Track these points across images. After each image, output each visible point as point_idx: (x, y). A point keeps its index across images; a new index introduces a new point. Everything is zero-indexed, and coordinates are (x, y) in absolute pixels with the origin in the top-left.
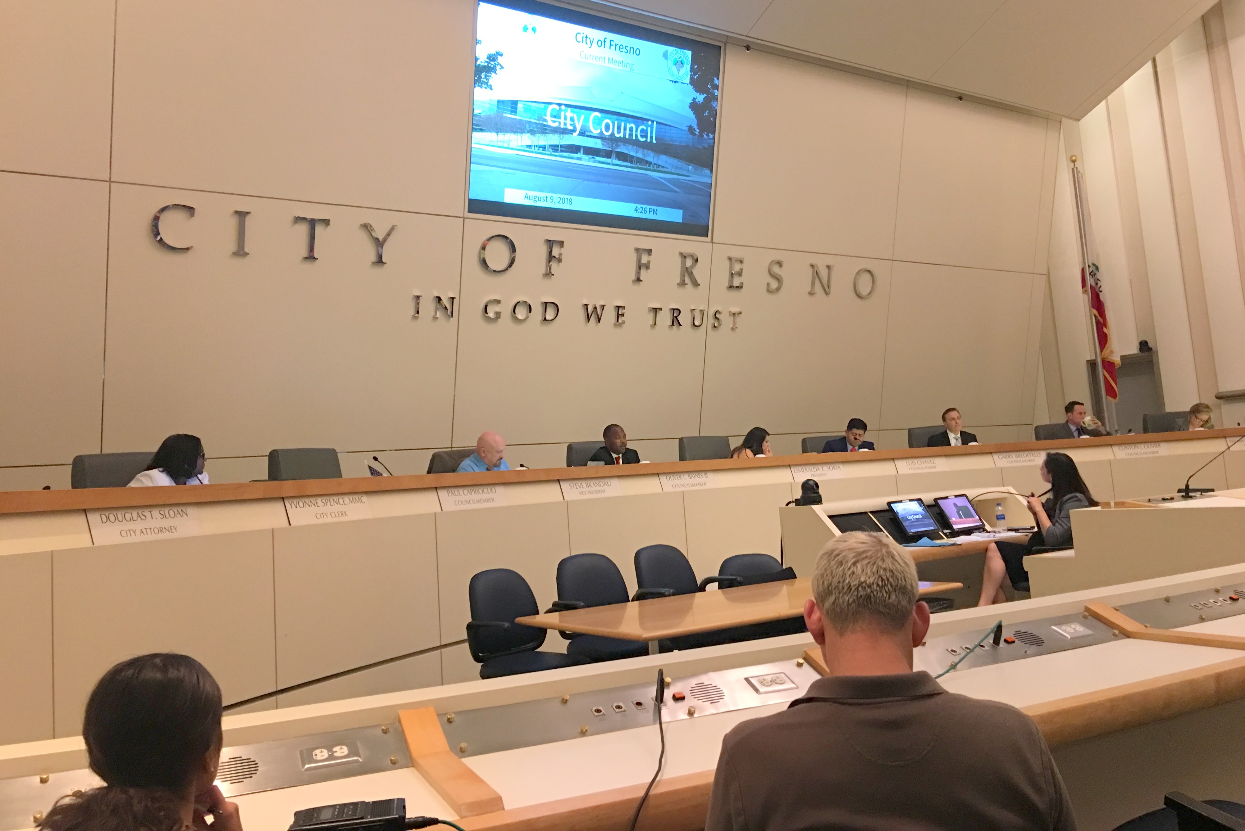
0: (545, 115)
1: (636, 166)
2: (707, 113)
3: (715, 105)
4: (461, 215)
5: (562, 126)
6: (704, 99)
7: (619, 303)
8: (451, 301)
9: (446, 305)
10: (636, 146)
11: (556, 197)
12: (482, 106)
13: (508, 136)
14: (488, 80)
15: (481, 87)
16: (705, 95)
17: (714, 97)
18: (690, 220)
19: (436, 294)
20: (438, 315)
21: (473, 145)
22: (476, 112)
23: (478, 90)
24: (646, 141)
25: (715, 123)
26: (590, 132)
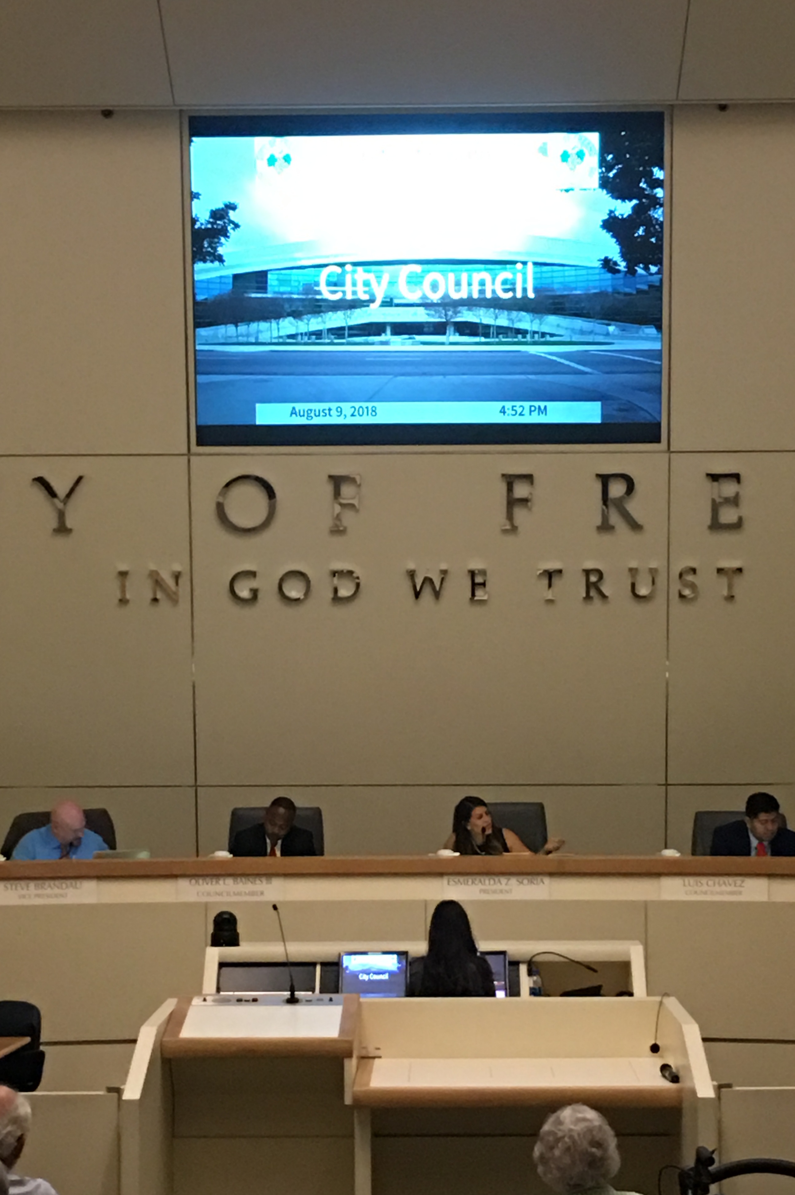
0: (317, 285)
1: (497, 340)
2: (641, 231)
3: (658, 214)
4: (185, 450)
5: (349, 297)
6: (634, 208)
7: (476, 565)
8: (177, 577)
9: (170, 582)
10: (495, 307)
11: (347, 407)
12: (208, 289)
13: (254, 326)
14: (215, 249)
15: (205, 261)
16: (635, 202)
17: (655, 202)
18: (619, 418)
19: (153, 567)
20: (159, 596)
21: (198, 347)
22: (200, 298)
23: (199, 266)
24: (514, 297)
25: (662, 245)
26: (403, 298)
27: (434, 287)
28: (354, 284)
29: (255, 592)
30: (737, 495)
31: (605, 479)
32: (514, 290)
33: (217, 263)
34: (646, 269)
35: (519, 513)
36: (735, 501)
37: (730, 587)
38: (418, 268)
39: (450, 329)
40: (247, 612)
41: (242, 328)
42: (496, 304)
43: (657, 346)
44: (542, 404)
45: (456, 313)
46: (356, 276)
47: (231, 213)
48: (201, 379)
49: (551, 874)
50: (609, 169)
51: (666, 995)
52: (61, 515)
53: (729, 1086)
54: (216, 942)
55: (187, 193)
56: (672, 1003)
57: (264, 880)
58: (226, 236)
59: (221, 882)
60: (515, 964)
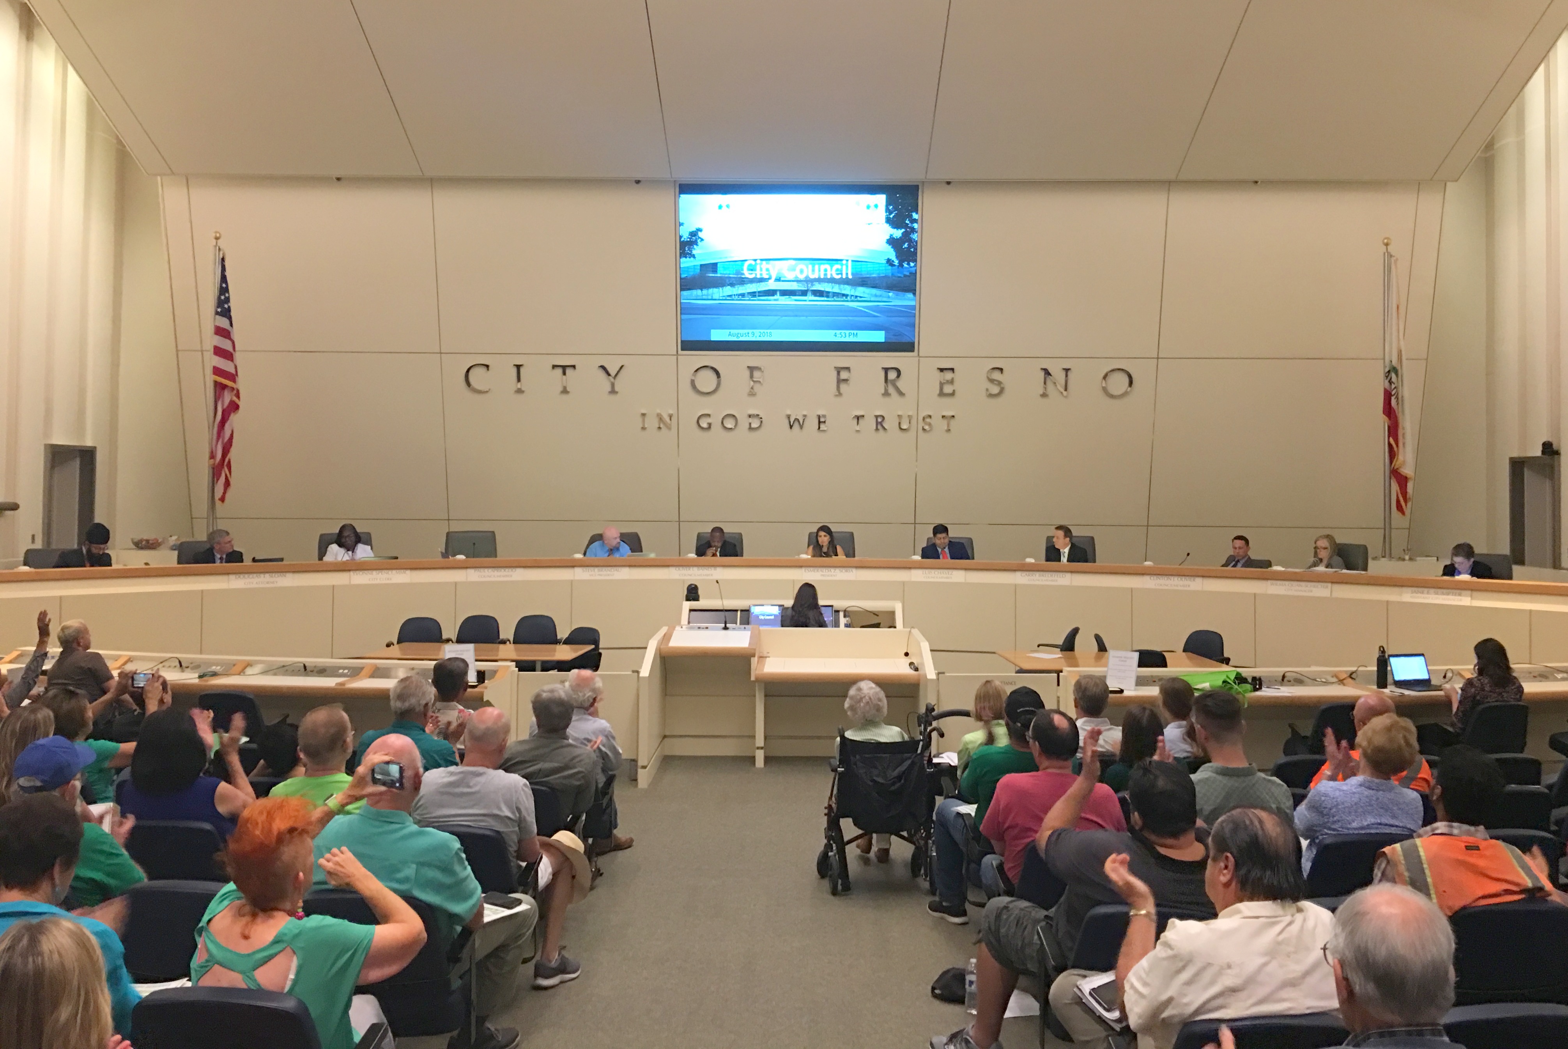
0: (742, 270)
1: (833, 299)
2: (906, 245)
3: (915, 236)
4: (675, 353)
5: (758, 276)
6: (902, 234)
7: (820, 413)
8: (671, 416)
9: (668, 419)
10: (832, 283)
11: (757, 332)
12: (688, 271)
13: (711, 291)
14: (691, 251)
15: (686, 257)
16: (903, 230)
17: (913, 230)
18: (894, 339)
19: (659, 411)
20: (662, 426)
21: (682, 301)
22: (683, 276)
23: (683, 260)
24: (842, 278)
25: (916, 253)
26: (785, 277)
27: (802, 271)
28: (761, 270)
29: (710, 425)
30: (953, 379)
31: (886, 370)
32: (842, 274)
33: (692, 258)
34: (908, 264)
35: (843, 387)
36: (952, 382)
37: (948, 425)
38: (793, 262)
39: (809, 293)
40: (706, 434)
41: (705, 292)
42: (832, 281)
43: (913, 303)
44: (855, 332)
45: (812, 285)
46: (762, 266)
47: (699, 233)
48: (684, 317)
49: (857, 567)
50: (891, 213)
51: (913, 627)
52: (613, 385)
53: (943, 673)
54: (688, 599)
55: (678, 224)
56: (916, 632)
57: (713, 568)
58: (697, 245)
59: (691, 569)
60: (837, 611)
